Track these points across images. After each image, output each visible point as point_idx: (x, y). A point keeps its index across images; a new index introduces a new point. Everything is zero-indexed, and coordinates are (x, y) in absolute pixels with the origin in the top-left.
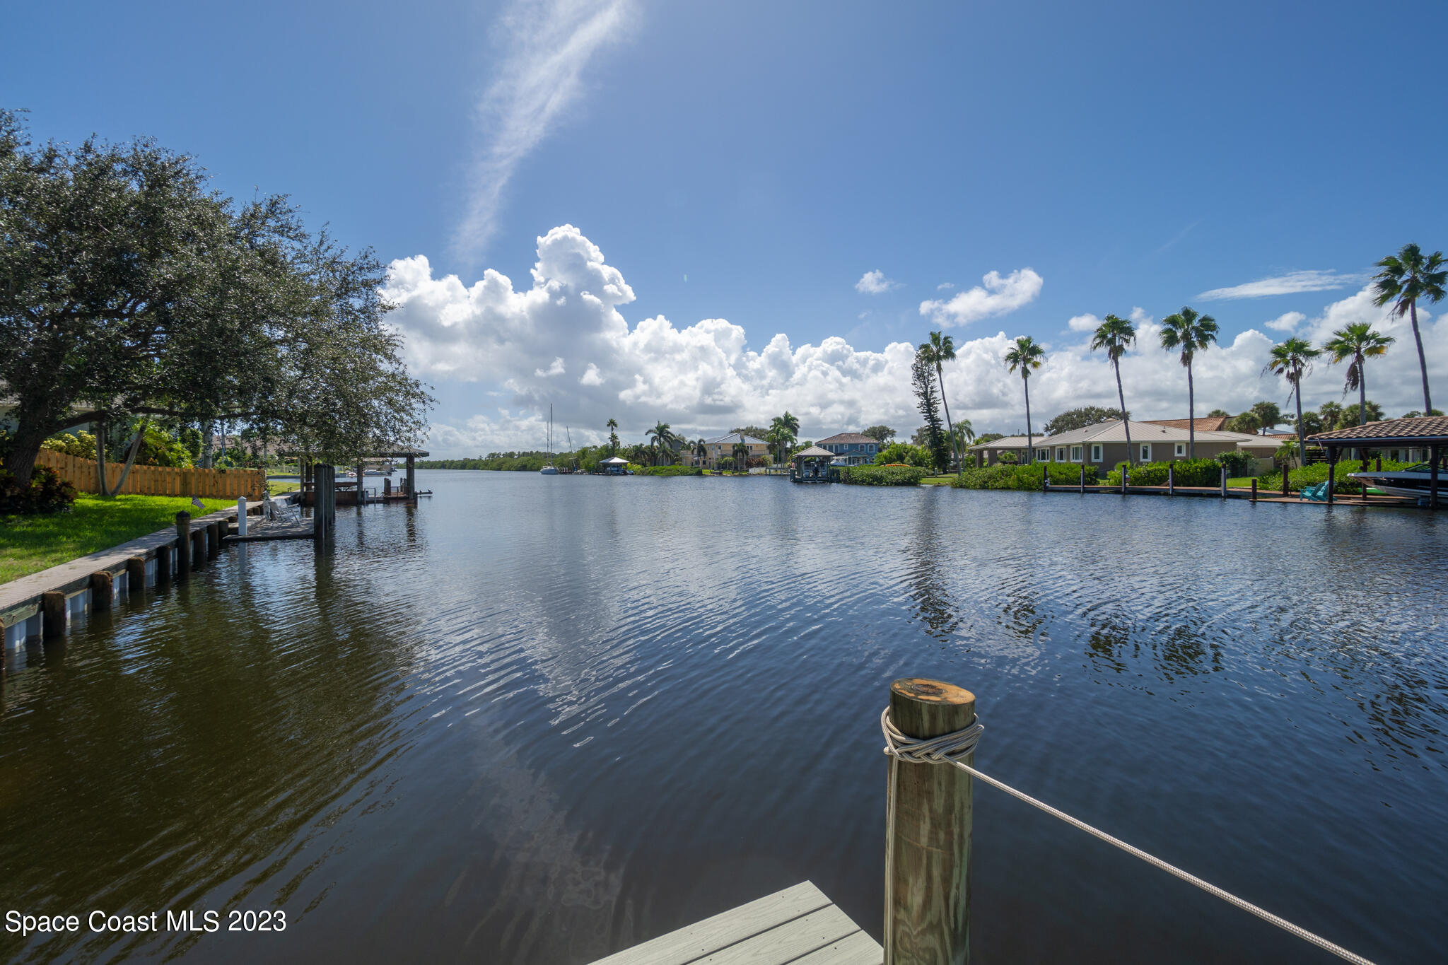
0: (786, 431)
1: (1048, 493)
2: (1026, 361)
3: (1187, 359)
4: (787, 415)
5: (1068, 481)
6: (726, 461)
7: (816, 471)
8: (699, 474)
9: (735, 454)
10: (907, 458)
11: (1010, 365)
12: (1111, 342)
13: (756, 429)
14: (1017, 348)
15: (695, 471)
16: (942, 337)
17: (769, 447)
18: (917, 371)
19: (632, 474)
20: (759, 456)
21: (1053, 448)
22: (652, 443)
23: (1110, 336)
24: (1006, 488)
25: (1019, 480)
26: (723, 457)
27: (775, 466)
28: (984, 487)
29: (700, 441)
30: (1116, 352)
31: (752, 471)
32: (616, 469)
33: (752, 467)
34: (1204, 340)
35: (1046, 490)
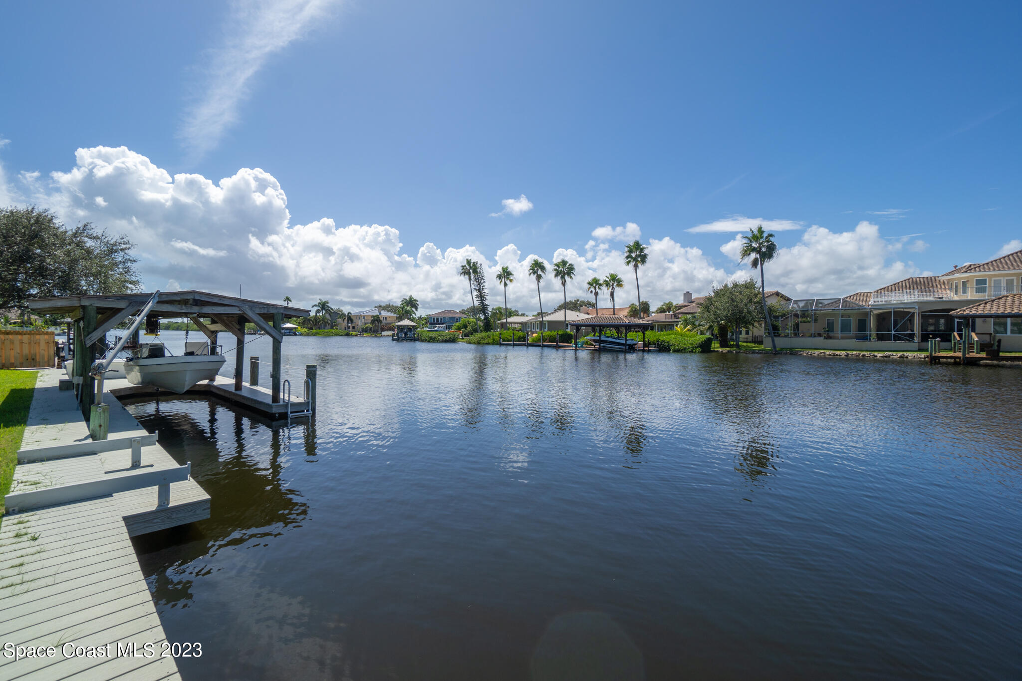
0: (408, 308)
1: (502, 346)
2: (506, 278)
3: (564, 284)
4: (411, 298)
6: (367, 327)
7: (406, 334)
8: (347, 335)
9: (372, 322)
11: (499, 280)
12: (536, 272)
13: (393, 306)
14: (502, 272)
15: (345, 333)
17: (397, 318)
19: (301, 335)
20: (390, 324)
22: (316, 314)
23: (536, 270)
25: (494, 340)
26: (365, 324)
28: (479, 343)
29: (349, 313)
30: (539, 277)
31: (384, 333)
32: (288, 331)
33: (384, 331)
34: (569, 275)
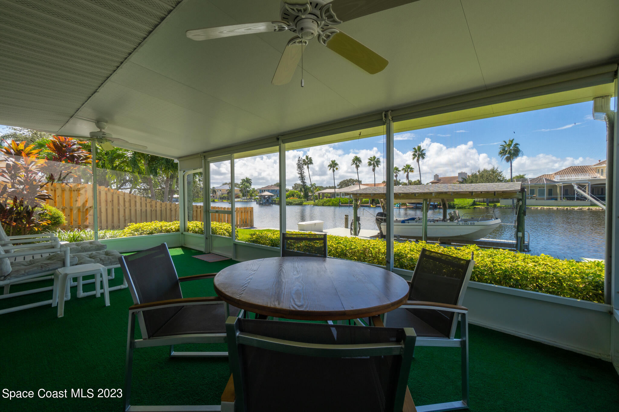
0: (248, 184)
2: (334, 167)
3: (374, 170)
5: (346, 203)
6: (224, 197)
7: (267, 201)
9: (227, 193)
10: (295, 195)
11: (329, 168)
12: (356, 164)
14: (331, 163)
16: (309, 157)
17: (240, 191)
18: (298, 165)
20: (237, 194)
21: (341, 193)
23: (356, 162)
24: (329, 205)
25: (333, 203)
26: (222, 194)
27: (243, 198)
28: (323, 205)
29: (213, 188)
30: (357, 167)
34: (377, 165)
35: (340, 206)
